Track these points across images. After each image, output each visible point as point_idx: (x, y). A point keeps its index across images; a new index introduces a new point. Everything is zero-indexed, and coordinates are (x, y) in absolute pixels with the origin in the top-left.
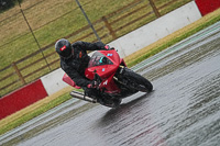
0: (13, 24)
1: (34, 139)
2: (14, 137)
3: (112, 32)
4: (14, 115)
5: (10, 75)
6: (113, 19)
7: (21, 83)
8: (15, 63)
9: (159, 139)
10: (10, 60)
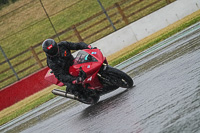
0: (31, 10)
1: (51, 120)
2: (32, 117)
3: (124, 18)
4: (32, 96)
5: (28, 59)
6: (125, 5)
7: (38, 66)
8: (33, 47)
9: (170, 119)
10: (28, 44)
